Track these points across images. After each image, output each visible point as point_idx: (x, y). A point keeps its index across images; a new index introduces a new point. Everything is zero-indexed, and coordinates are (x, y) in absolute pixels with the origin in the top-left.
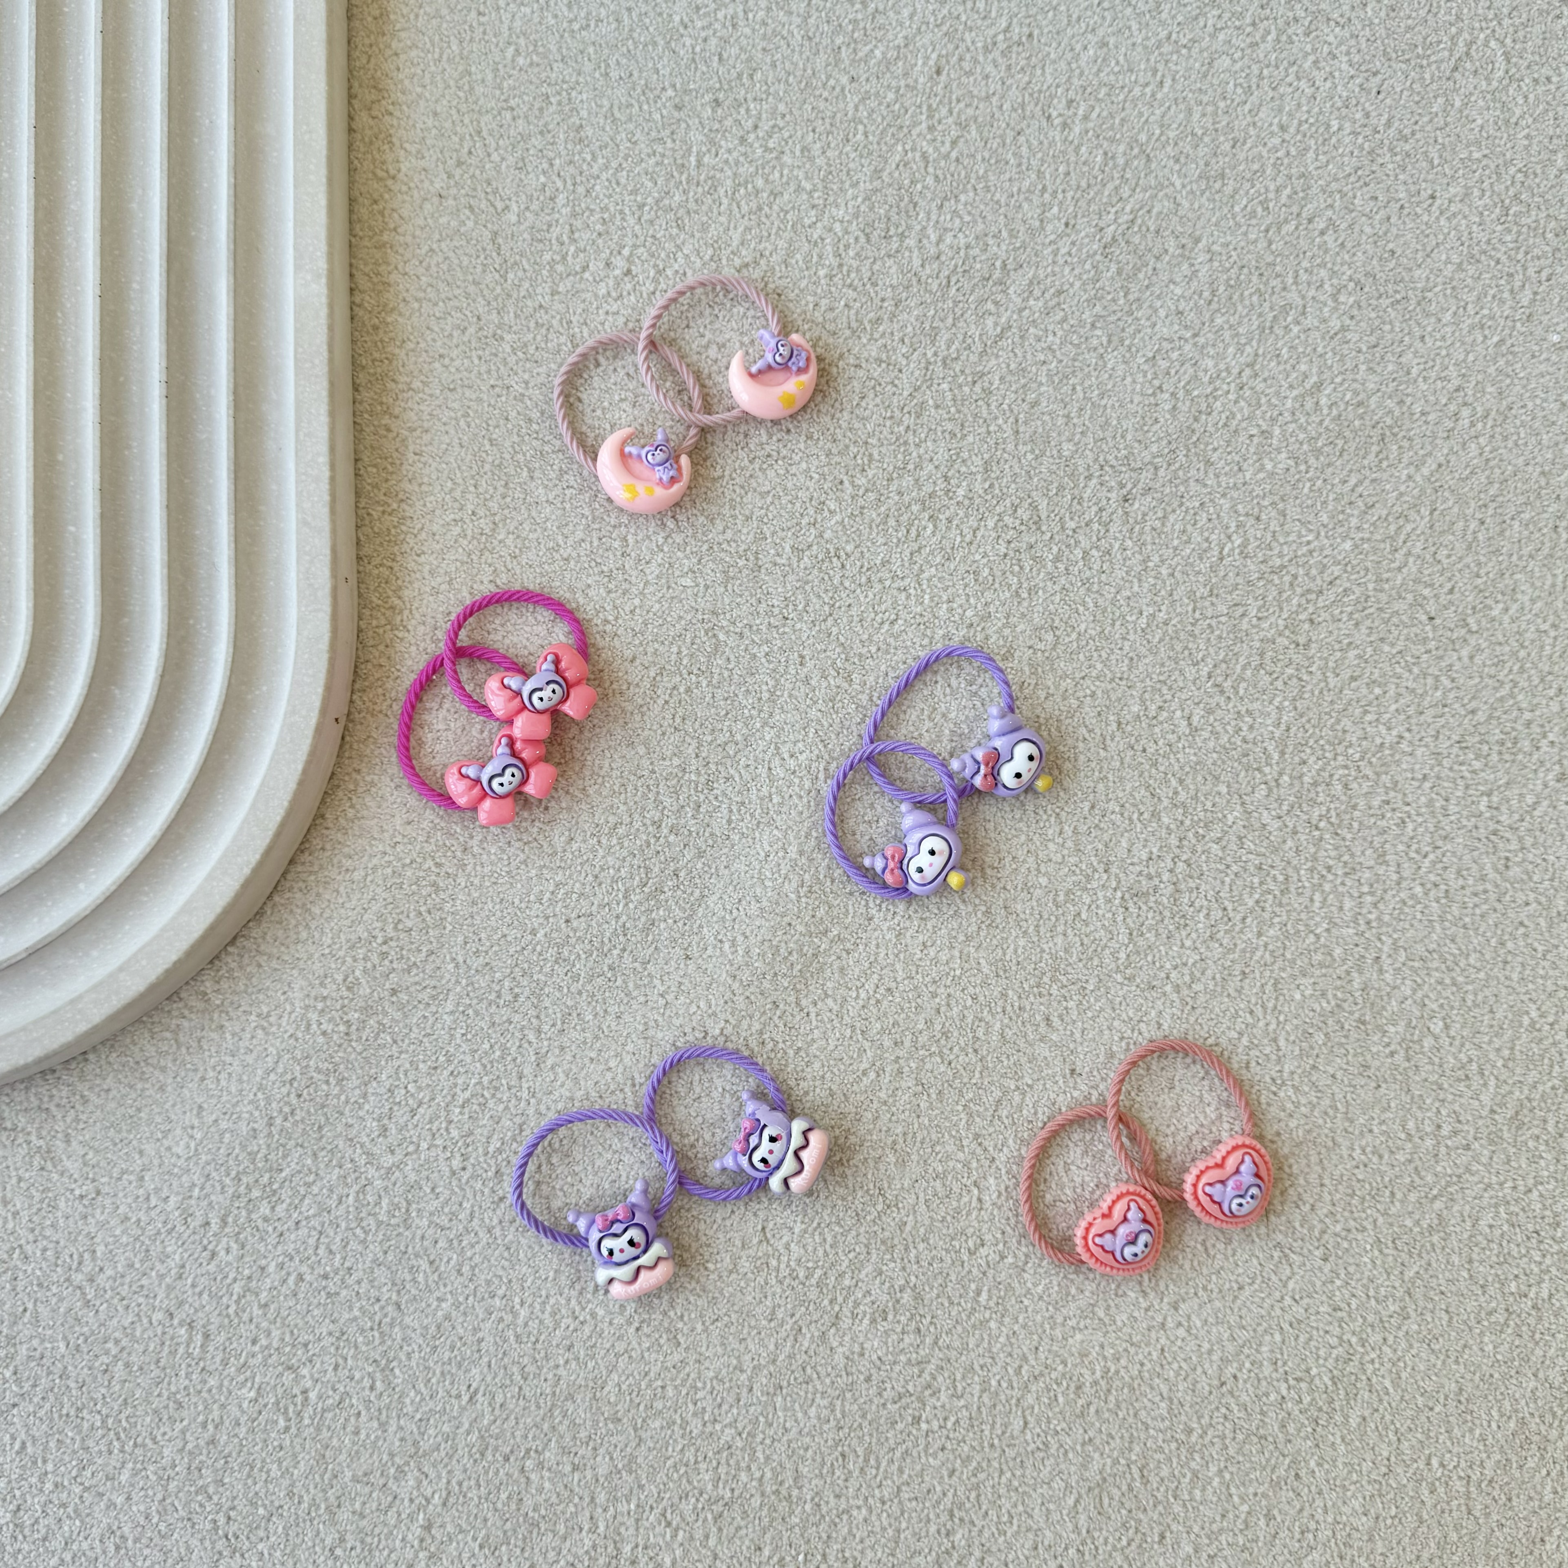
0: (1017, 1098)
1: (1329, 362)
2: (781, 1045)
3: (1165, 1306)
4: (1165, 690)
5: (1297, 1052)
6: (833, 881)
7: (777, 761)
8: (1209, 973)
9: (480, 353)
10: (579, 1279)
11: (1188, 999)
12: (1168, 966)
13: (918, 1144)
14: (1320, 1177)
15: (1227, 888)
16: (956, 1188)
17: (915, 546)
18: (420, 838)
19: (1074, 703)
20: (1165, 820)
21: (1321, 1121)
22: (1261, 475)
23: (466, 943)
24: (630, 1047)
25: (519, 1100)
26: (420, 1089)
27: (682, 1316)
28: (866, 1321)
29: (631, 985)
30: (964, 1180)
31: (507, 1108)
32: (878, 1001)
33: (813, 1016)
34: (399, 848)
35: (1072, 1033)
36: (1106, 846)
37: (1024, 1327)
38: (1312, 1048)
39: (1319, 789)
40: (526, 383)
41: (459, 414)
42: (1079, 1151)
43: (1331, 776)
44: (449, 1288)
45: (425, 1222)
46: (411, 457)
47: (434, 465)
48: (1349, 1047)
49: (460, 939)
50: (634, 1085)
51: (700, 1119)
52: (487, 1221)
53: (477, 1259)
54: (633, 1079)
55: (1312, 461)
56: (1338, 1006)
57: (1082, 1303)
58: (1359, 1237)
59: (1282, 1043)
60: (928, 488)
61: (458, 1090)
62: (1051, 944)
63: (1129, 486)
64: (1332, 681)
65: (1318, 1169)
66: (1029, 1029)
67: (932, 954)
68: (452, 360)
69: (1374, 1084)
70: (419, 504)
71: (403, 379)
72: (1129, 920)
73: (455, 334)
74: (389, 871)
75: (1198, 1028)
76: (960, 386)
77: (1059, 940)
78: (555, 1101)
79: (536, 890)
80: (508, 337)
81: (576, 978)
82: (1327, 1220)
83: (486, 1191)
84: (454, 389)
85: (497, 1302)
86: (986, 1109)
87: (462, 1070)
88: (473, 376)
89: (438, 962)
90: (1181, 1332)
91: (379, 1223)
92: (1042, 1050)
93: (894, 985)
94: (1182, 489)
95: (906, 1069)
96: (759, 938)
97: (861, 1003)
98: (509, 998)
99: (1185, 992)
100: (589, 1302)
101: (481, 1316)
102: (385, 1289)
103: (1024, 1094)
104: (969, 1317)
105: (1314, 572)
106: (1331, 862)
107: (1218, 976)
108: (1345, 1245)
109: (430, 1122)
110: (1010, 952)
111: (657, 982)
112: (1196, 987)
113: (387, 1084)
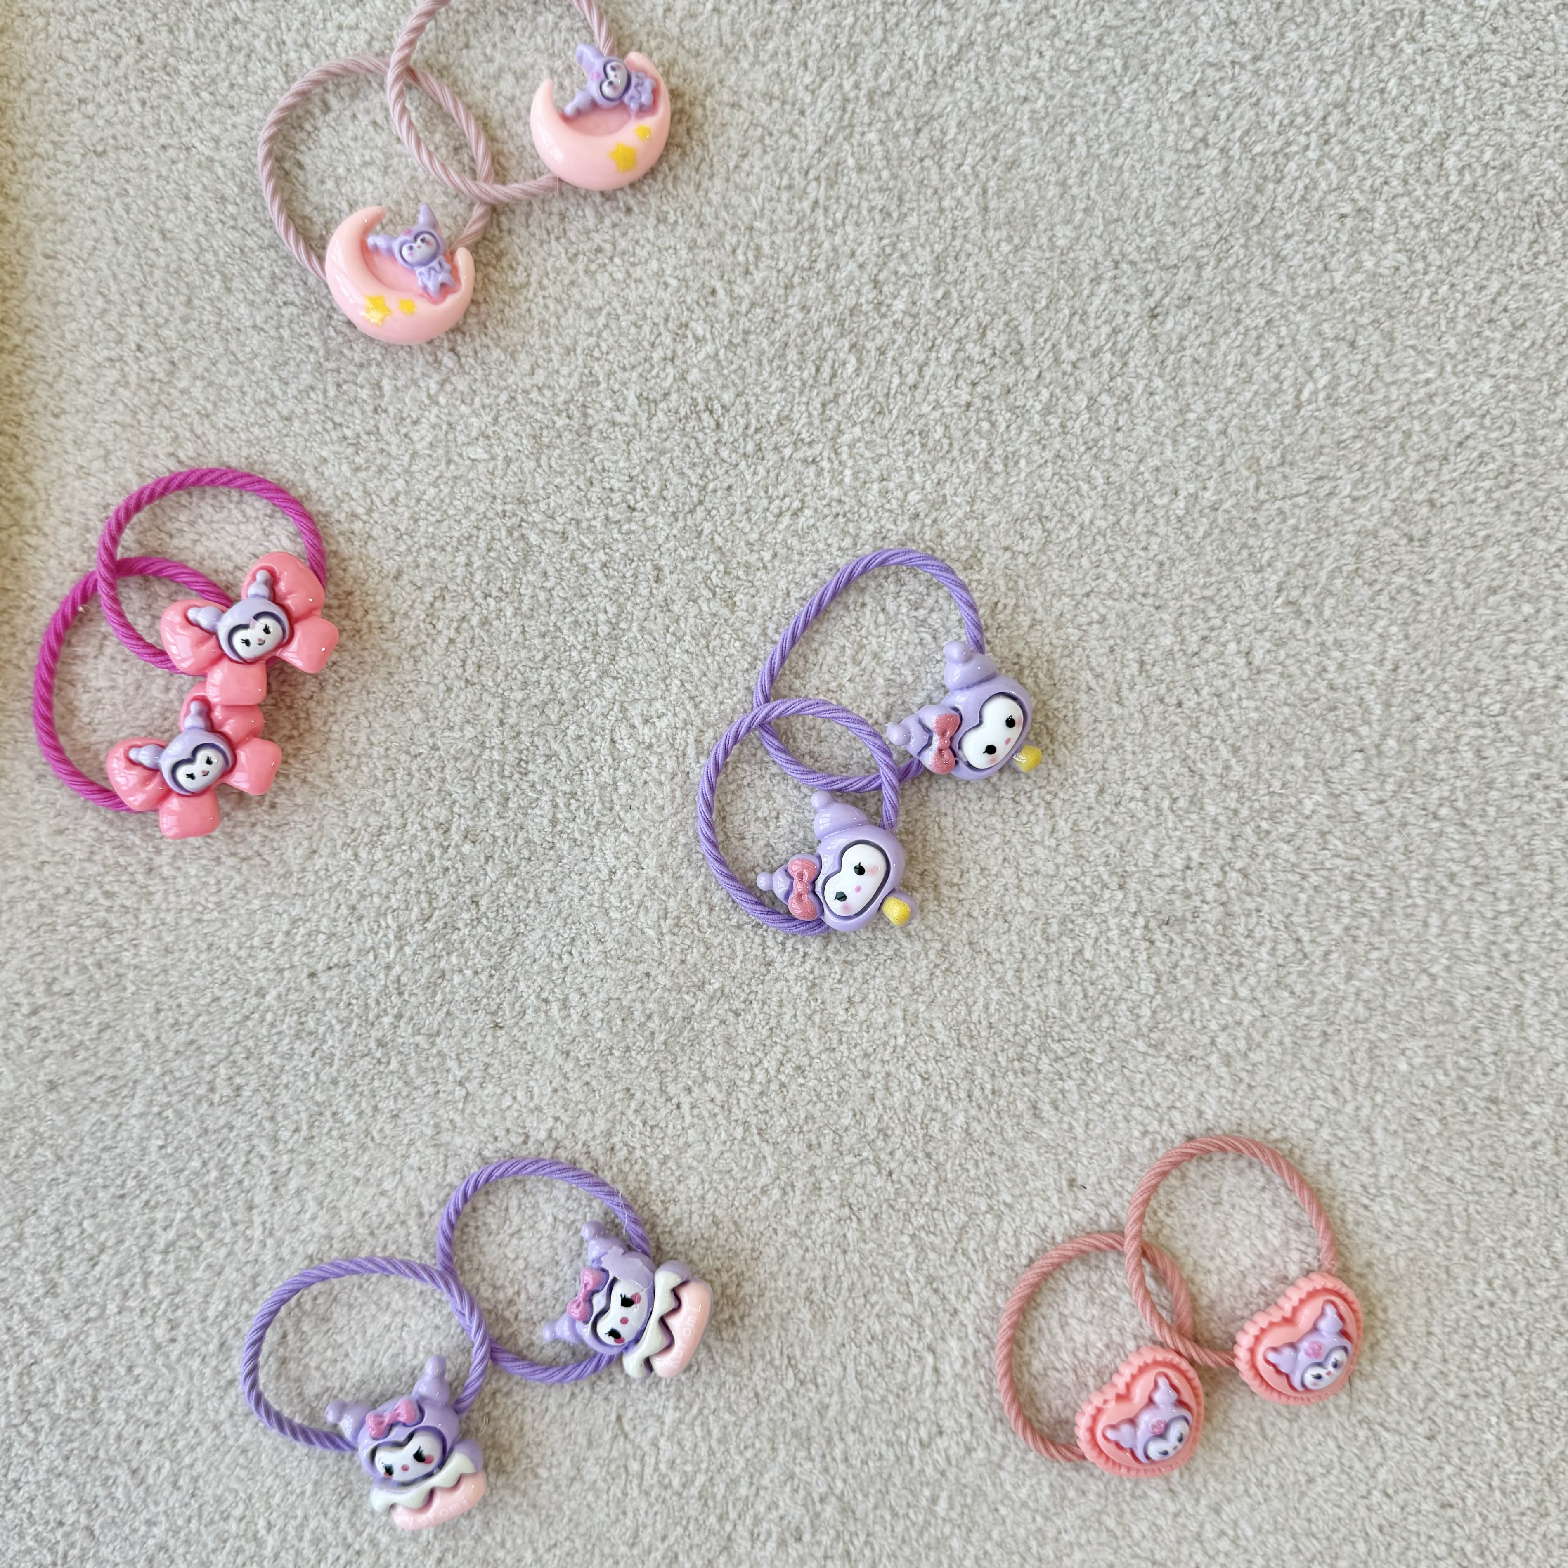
0: (990, 1223)
1: (1460, 101)
2: (639, 1153)
3: (1203, 1510)
4: (1212, 613)
5: (1399, 1149)
6: (711, 909)
7: (623, 730)
8: (1274, 1035)
9: (143, 94)
10: (350, 1492)
11: (1243, 1075)
12: (1214, 1026)
13: (845, 1292)
14: (1428, 1323)
15: (1302, 909)
16: (901, 1354)
17: (829, 393)
18: (78, 855)
19: (1074, 634)
20: (1211, 809)
21: (1430, 1245)
22: (1358, 278)
23: (158, 1011)
24: (414, 1160)
25: (249, 1240)
26: (101, 1228)
27: (503, 1544)
28: (771, 1545)
29: (412, 1070)
30: (914, 1344)
31: (229, 1254)
32: (783, 1085)
33: (686, 1108)
34: (47, 870)
35: (1071, 1127)
36: (1122, 849)
37: (1000, 1545)
38: (1421, 1140)
39: (1441, 758)
40: (217, 140)
41: (112, 192)
42: (1081, 1298)
43: (1458, 738)
44: (162, 1507)
45: (121, 1416)
46: (40, 262)
47: (75, 272)
48: (1474, 1138)
49: (149, 1006)
50: (421, 1215)
51: (521, 1263)
52: (211, 1414)
53: (200, 1467)
54: (419, 1206)
55: (1433, 256)
56: (1461, 1079)
57: (1084, 1510)
58: (1481, 1405)
59: (1379, 1135)
60: (848, 299)
61: (157, 1228)
62: (1039, 997)
63: (1158, 294)
64: (1462, 595)
65: (1425, 1312)
66: (1007, 1123)
67: (862, 1014)
68: (99, 106)
69: (1508, 1190)
70: (53, 336)
71: (21, 139)
72: (1156, 960)
73: (104, 64)
74: (33, 906)
75: (1257, 1115)
76: (896, 136)
77: (1051, 990)
78: (304, 1242)
79: (263, 928)
80: (185, 69)
81: (328, 1060)
82: (1436, 1384)
83: (208, 1371)
84: (104, 152)
85: (233, 1526)
86: (945, 1240)
87: (162, 1199)
88: (132, 131)
89: (117, 1041)
90: (1224, 1544)
91: (55, 1419)
92: (1027, 1153)
93: (805, 1061)
94: (1239, 298)
95: (826, 1184)
96: (603, 996)
97: (757, 1088)
98: (227, 1091)
99: (1239, 1064)
100: (366, 1524)
101: (211, 1546)
102: (69, 1509)
103: (999, 1217)
104: (921, 1534)
105: (1436, 427)
106: (1455, 868)
107: (1287, 1040)
108: (1460, 1416)
109: (120, 1274)
110: (978, 1009)
111: (451, 1064)
112: (1256, 1056)
113: (53, 1220)
